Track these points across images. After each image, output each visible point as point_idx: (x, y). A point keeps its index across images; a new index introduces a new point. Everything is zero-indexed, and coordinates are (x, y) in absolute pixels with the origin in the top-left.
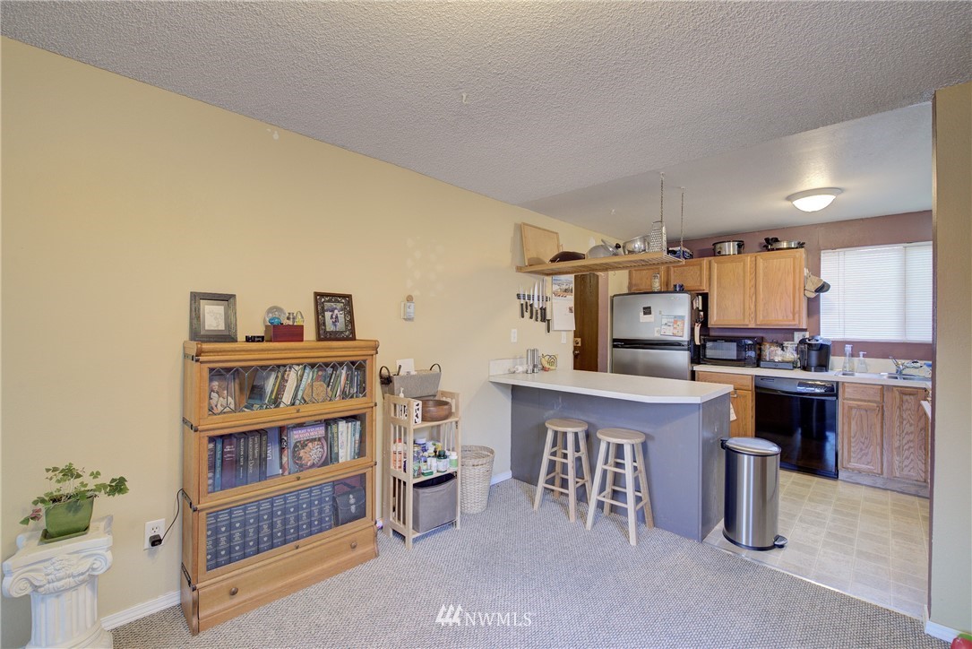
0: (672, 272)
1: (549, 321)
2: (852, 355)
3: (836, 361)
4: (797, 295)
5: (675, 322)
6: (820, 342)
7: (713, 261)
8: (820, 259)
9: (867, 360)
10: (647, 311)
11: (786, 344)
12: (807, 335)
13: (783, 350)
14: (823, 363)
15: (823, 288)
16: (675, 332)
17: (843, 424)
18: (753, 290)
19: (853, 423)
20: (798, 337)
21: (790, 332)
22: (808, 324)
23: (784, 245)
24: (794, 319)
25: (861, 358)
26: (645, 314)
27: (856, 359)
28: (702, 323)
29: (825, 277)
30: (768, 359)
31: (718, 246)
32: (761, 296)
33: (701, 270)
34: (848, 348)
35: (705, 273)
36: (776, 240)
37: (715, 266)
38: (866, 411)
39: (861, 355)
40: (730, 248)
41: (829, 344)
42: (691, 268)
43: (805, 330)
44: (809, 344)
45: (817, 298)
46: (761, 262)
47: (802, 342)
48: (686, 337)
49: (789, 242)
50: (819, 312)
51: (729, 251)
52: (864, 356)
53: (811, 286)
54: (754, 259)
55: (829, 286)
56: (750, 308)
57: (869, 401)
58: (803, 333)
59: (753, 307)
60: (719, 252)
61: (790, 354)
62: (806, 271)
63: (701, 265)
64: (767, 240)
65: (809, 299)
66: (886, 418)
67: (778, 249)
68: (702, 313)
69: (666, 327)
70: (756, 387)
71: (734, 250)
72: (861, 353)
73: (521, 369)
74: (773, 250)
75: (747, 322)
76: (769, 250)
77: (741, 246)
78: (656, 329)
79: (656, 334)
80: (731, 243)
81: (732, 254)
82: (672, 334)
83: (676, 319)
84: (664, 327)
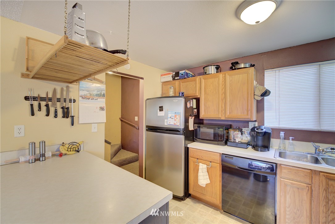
0: (181, 85)
1: (73, 117)
2: (285, 139)
3: (275, 142)
4: (249, 98)
5: (175, 116)
6: (264, 130)
7: (202, 78)
8: (264, 75)
9: (295, 142)
10: (161, 109)
11: (244, 130)
12: (257, 124)
13: (242, 134)
14: (266, 144)
15: (266, 93)
16: (175, 122)
17: (281, 196)
18: (223, 95)
19: (288, 197)
20: (251, 125)
21: (246, 123)
22: (257, 117)
23: (242, 66)
24: (247, 114)
25: (291, 141)
26: (160, 110)
27: (287, 141)
28: (195, 116)
29: (267, 86)
30: (232, 140)
31: (206, 68)
32: (228, 100)
33: (196, 84)
34: (282, 134)
35: (198, 85)
36: (237, 63)
37: (203, 81)
38: (298, 189)
39: (291, 139)
40: (212, 70)
41: (270, 132)
43: (255, 121)
44: (257, 132)
45: (262, 100)
46: (228, 77)
47: (253, 130)
48: (182, 126)
49: (245, 63)
50: (264, 110)
51: (211, 72)
52: (293, 140)
53: (258, 93)
54: (224, 75)
55: (270, 92)
56: (222, 107)
58: (254, 123)
59: (223, 106)
60: (206, 73)
61: (246, 138)
62: (255, 83)
63: (195, 80)
64: (232, 64)
65: (257, 101)
66: (314, 196)
67: (238, 69)
68: (196, 110)
70: (222, 161)
71: (214, 71)
72: (291, 138)
73: (22, 159)
74: (235, 69)
75: (220, 116)
76: (233, 70)
77: (218, 68)
78: (166, 120)
79: (166, 124)
80: (213, 66)
81: (213, 73)
82: (173, 124)
83: (176, 114)
84: (169, 119)
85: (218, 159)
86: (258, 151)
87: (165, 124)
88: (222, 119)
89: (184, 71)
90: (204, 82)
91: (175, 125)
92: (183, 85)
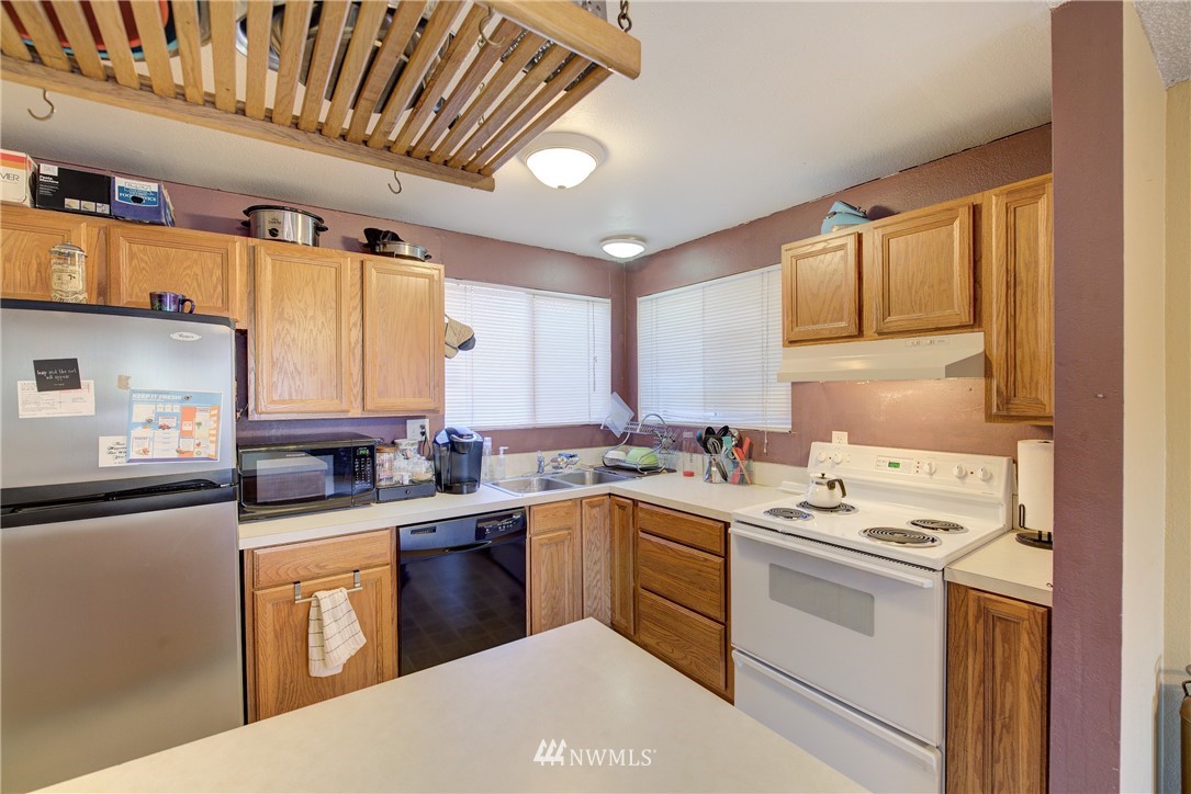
0: (124, 254)
5: (188, 413)
10: (58, 375)
12: (427, 425)
16: (188, 445)
17: (533, 576)
18: (355, 333)
19: (543, 570)
20: (413, 430)
23: (406, 250)
24: (431, 397)
25: (502, 456)
26: (48, 385)
33: (226, 266)
34: (488, 442)
36: (394, 238)
37: (266, 264)
39: (501, 451)
42: (195, 255)
46: (372, 274)
49: (414, 246)
51: (295, 234)
52: (505, 452)
54: (358, 266)
56: (351, 374)
57: (560, 529)
58: (420, 422)
59: (356, 371)
60: (273, 231)
64: (370, 233)
67: (394, 257)
69: (148, 432)
71: (304, 235)
74: (390, 254)
77: (318, 228)
78: (105, 442)
79: (106, 460)
80: (300, 216)
81: (300, 242)
82: (176, 455)
83: (188, 404)
84: (137, 432)
85: (386, 550)
86: (461, 493)
87: (102, 464)
88: (350, 415)
89: (154, 187)
90: (269, 267)
91: (183, 457)
92: (132, 256)
